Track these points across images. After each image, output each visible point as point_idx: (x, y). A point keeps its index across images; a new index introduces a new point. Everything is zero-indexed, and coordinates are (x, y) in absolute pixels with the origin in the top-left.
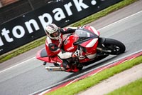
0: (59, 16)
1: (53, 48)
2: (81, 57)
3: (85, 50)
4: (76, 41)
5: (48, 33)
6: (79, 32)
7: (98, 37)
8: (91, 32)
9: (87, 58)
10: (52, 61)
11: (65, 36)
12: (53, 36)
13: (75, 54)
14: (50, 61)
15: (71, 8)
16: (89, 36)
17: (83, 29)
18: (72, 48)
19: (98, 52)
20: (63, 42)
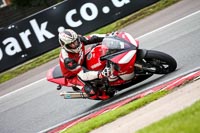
0: (13, 48)
1: (70, 64)
2: (112, 78)
3: (118, 68)
4: (104, 54)
5: (63, 44)
6: (109, 41)
7: (137, 48)
8: (126, 41)
9: (120, 79)
10: (69, 84)
11: (88, 48)
12: (70, 48)
13: (103, 73)
14: (66, 84)
15: (29, 37)
16: (123, 47)
17: (115, 37)
18: (99, 64)
19: (136, 70)
20: (85, 56)
